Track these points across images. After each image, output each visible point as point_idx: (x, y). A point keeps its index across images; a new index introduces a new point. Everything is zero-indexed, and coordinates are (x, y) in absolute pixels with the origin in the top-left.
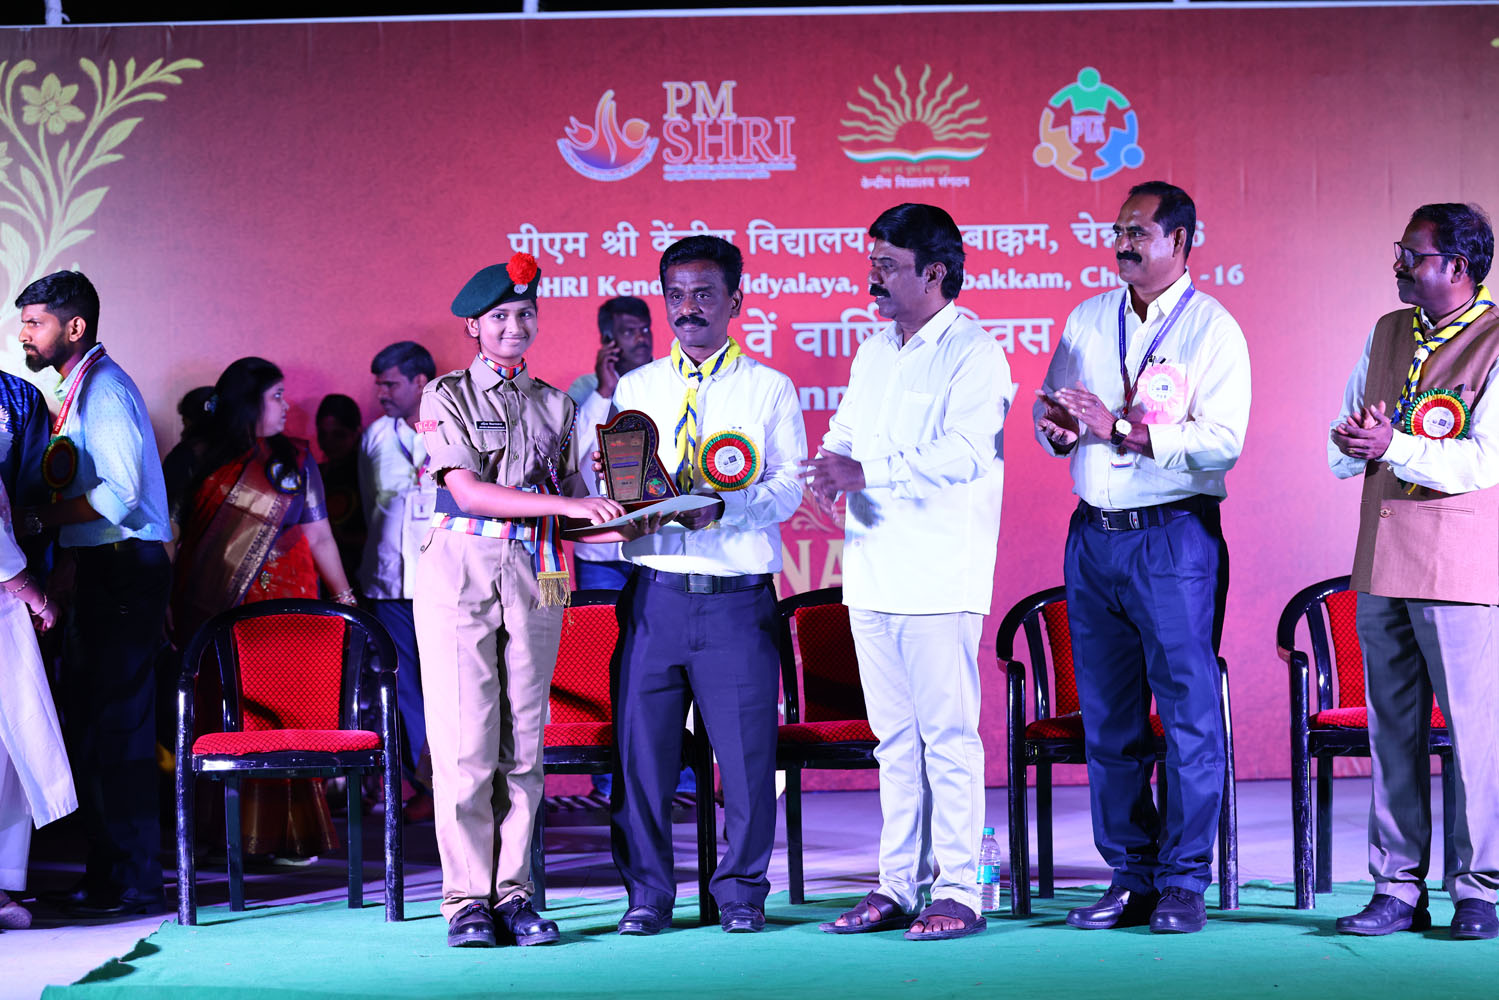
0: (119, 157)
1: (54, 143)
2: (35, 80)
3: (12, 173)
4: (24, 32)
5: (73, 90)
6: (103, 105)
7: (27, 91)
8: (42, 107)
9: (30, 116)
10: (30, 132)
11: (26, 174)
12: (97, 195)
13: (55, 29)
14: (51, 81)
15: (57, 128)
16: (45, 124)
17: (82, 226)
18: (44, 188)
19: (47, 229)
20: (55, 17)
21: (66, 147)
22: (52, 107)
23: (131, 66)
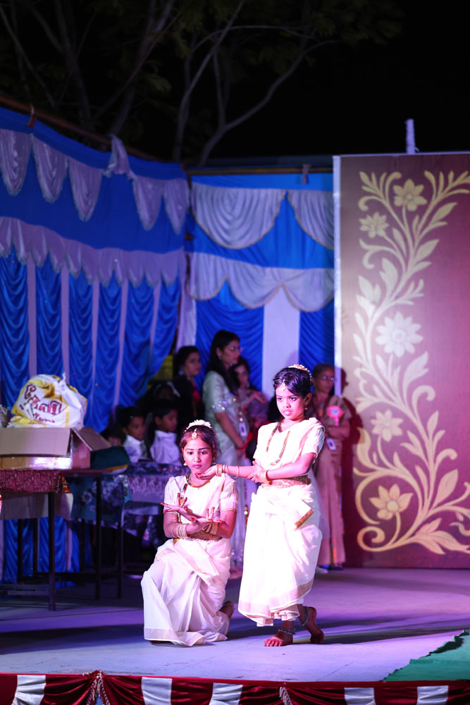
0: (444, 223)
1: (411, 215)
2: (401, 182)
3: (389, 232)
4: (395, 158)
5: (420, 188)
6: (437, 195)
7: (397, 189)
8: (404, 197)
9: (398, 202)
10: (398, 210)
11: (396, 232)
12: (432, 245)
13: (412, 156)
14: (409, 183)
15: (412, 207)
16: (406, 207)
17: (425, 260)
18: (405, 240)
19: (407, 261)
20: (411, 149)
21: (417, 218)
22: (409, 197)
23: (451, 175)
